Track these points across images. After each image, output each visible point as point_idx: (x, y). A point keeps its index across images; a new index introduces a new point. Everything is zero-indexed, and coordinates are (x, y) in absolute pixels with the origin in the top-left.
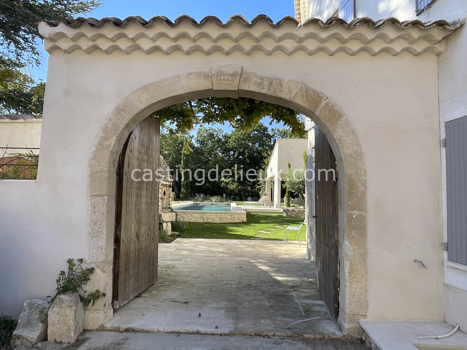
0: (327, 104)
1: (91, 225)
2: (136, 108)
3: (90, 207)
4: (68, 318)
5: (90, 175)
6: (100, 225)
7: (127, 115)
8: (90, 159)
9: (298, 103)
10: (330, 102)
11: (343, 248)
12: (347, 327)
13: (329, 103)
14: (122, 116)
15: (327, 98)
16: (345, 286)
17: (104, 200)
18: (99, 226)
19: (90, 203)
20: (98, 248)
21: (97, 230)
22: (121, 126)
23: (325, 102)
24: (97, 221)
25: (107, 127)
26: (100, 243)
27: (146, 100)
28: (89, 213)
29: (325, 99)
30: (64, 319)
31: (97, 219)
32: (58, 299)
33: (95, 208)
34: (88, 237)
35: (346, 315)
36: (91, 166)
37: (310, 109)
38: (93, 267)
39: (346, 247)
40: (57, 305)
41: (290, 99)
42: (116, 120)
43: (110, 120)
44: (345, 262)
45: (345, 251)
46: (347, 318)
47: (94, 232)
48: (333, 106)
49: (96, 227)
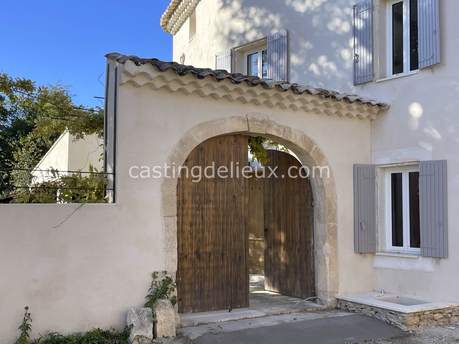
0: (316, 148)
1: (165, 241)
2: (195, 142)
3: (164, 227)
4: (171, 317)
5: (162, 199)
6: (173, 241)
7: (189, 148)
8: (162, 185)
9: (300, 146)
10: (318, 147)
11: (323, 248)
12: (329, 301)
13: (317, 147)
14: (185, 148)
15: (316, 144)
16: (327, 273)
17: (175, 219)
18: (172, 242)
19: (164, 222)
20: (172, 260)
21: (170, 245)
22: (185, 157)
23: (315, 147)
24: (170, 238)
25: (174, 157)
26: (174, 256)
27: (202, 136)
28: (164, 231)
29: (315, 145)
30: (169, 318)
31: (170, 236)
32: (161, 303)
33: (168, 227)
34: (164, 252)
35: (328, 293)
36: (163, 191)
37: (307, 151)
39: (327, 247)
40: (161, 308)
41: (296, 143)
42: (180, 152)
43: (175, 151)
44: (326, 258)
45: (325, 250)
46: (328, 295)
47: (168, 247)
48: (319, 150)
49: (169, 243)
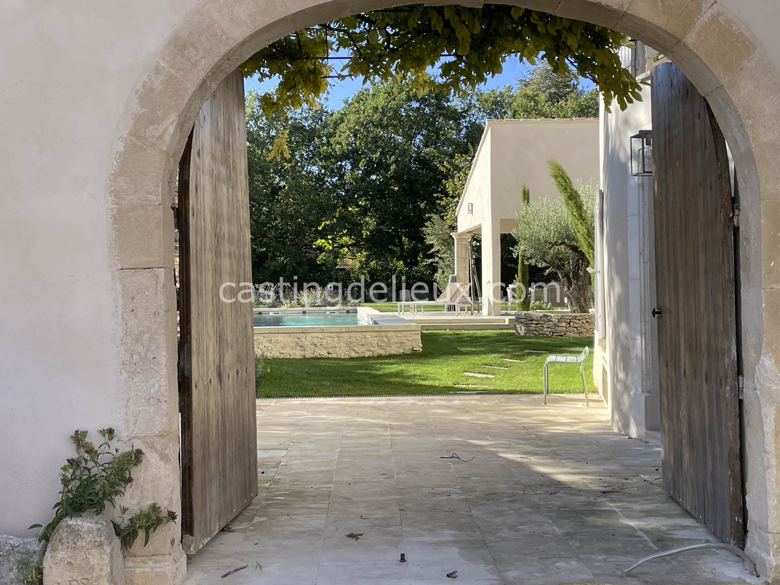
0: (714, 19)
1: (126, 344)
2: (224, 38)
3: (121, 299)
4: (95, 575)
5: (114, 216)
6: (150, 341)
7: (204, 57)
8: (112, 174)
9: (642, 16)
10: (723, 13)
11: (757, 374)
12: (774, 563)
13: (719, 14)
14: (188, 59)
15: (715, 2)
16: (766, 465)
17: (157, 277)
18: (147, 344)
19: (119, 287)
20: (149, 399)
21: (143, 355)
22: (189, 86)
23: (709, 14)
24: (141, 333)
25: (152, 90)
26: (154, 386)
27: (250, 16)
28: (120, 313)
29: (709, 5)
30: (86, 576)
31: (140, 329)
32: (66, 530)
33: (133, 299)
34: (121, 373)
35: (770, 536)
36: (116, 194)
37: (671, 32)
38: (140, 448)
39: (766, 372)
40: (62, 544)
41: (622, 6)
42: (173, 71)
43: (157, 71)
44: (764, 410)
45: (762, 382)
46: (771, 542)
47: (134, 361)
48: (729, 21)
49: (140, 349)
